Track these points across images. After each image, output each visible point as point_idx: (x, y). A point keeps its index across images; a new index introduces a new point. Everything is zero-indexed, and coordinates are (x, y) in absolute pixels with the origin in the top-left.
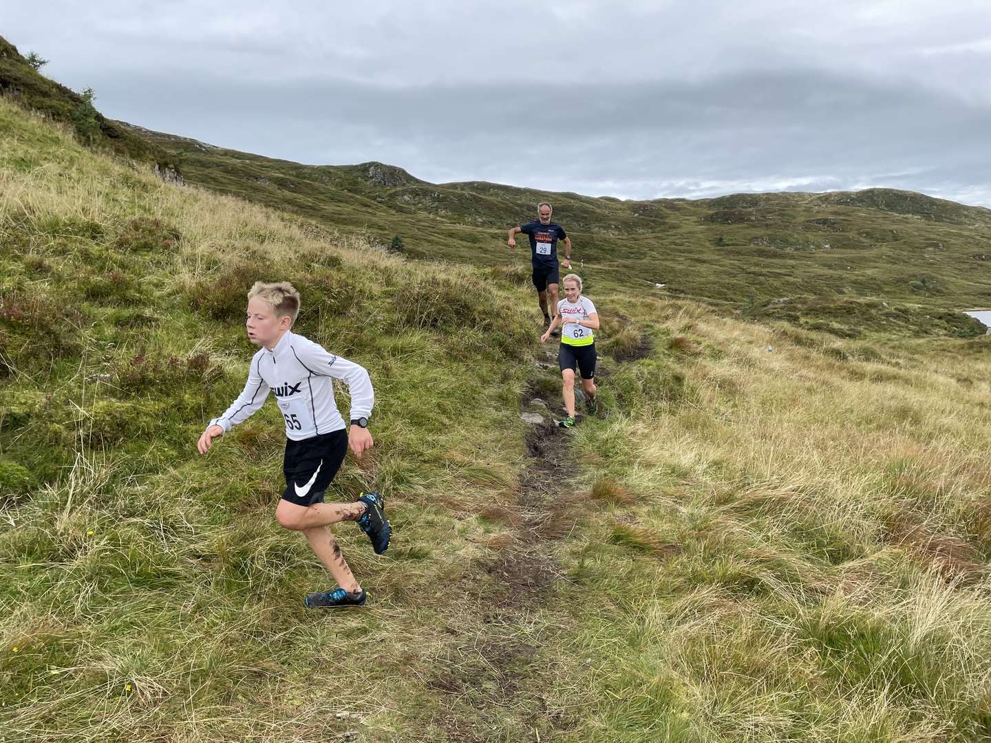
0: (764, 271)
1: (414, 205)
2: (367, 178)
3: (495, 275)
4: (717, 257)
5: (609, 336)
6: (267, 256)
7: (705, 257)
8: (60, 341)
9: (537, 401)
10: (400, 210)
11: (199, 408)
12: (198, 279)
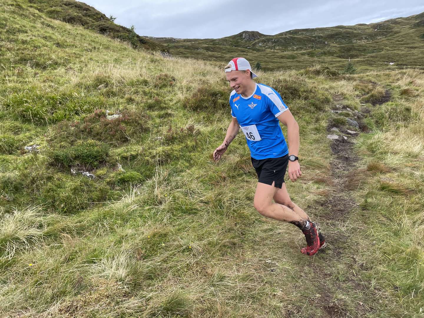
1: (264, 47)
2: (242, 39)
3: (307, 73)
5: (368, 93)
6: (208, 82)
7: (416, 45)
8: (143, 127)
9: (335, 129)
10: (258, 50)
11: (194, 147)
12: (185, 96)
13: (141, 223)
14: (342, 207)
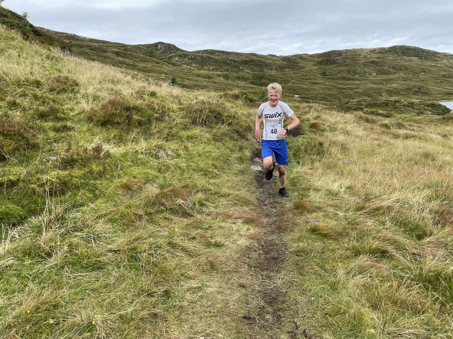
0: (345, 87)
1: (180, 62)
2: (157, 50)
3: (226, 95)
4: (323, 81)
6: (121, 92)
7: (317, 81)
8: (29, 142)
9: (257, 159)
10: (174, 65)
11: (101, 172)
12: (90, 106)
13: (18, 285)
14: (275, 254)
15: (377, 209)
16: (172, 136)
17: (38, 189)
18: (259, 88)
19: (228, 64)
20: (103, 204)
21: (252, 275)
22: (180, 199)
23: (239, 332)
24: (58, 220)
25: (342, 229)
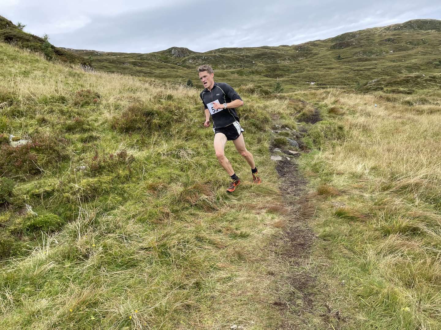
0: (362, 68)
1: (194, 64)
2: (171, 55)
4: (338, 65)
5: (299, 112)
6: (140, 99)
7: (333, 66)
8: (60, 154)
9: (277, 150)
10: (189, 67)
11: (127, 176)
12: (113, 115)
13: (61, 287)
14: (301, 240)
15: (405, 187)
16: (191, 135)
17: (71, 197)
18: (274, 80)
19: (241, 60)
20: (132, 206)
21: (280, 262)
22: (204, 195)
23: (270, 318)
24: (92, 224)
25: (369, 211)
